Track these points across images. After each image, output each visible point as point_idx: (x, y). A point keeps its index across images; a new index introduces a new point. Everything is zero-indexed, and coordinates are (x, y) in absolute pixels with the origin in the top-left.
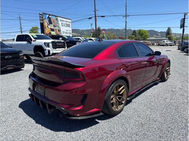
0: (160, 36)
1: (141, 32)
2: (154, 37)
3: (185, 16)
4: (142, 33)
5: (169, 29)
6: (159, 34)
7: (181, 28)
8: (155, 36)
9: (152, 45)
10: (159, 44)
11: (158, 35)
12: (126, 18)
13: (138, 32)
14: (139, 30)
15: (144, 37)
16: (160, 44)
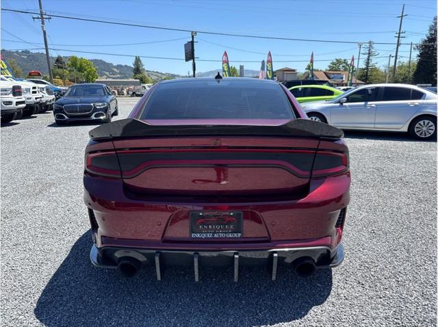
0: (118, 76)
1: (78, 63)
2: (105, 76)
3: (193, 37)
4: (81, 66)
5: (138, 60)
6: (115, 70)
7: (187, 60)
8: (107, 73)
9: (119, 94)
10: (134, 93)
11: (114, 73)
12: (43, 23)
13: (69, 63)
14: (73, 57)
15: (88, 76)
16: (137, 93)
